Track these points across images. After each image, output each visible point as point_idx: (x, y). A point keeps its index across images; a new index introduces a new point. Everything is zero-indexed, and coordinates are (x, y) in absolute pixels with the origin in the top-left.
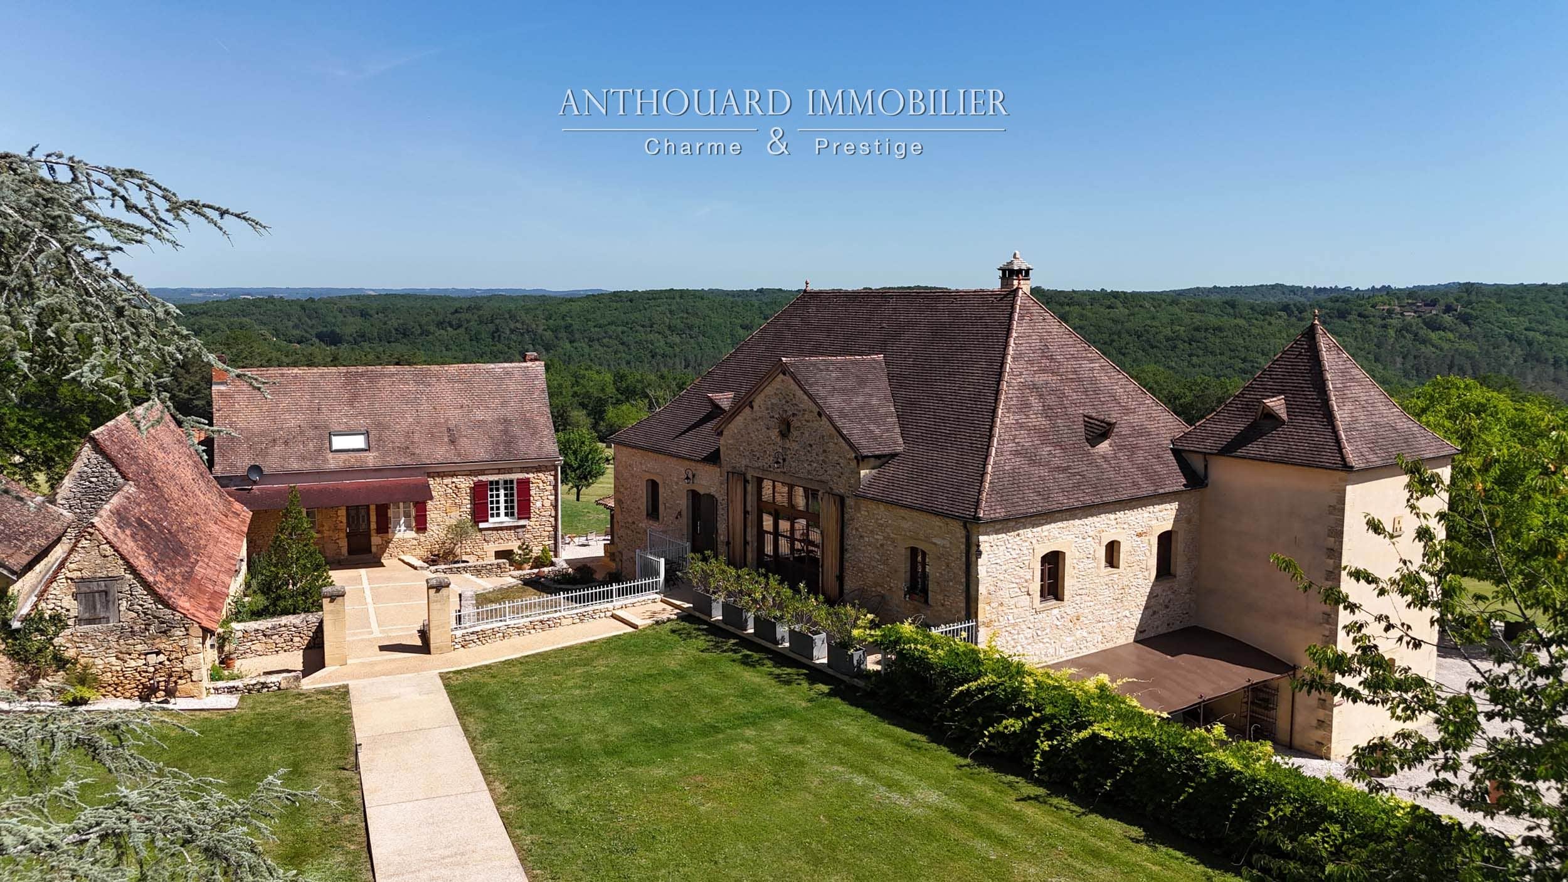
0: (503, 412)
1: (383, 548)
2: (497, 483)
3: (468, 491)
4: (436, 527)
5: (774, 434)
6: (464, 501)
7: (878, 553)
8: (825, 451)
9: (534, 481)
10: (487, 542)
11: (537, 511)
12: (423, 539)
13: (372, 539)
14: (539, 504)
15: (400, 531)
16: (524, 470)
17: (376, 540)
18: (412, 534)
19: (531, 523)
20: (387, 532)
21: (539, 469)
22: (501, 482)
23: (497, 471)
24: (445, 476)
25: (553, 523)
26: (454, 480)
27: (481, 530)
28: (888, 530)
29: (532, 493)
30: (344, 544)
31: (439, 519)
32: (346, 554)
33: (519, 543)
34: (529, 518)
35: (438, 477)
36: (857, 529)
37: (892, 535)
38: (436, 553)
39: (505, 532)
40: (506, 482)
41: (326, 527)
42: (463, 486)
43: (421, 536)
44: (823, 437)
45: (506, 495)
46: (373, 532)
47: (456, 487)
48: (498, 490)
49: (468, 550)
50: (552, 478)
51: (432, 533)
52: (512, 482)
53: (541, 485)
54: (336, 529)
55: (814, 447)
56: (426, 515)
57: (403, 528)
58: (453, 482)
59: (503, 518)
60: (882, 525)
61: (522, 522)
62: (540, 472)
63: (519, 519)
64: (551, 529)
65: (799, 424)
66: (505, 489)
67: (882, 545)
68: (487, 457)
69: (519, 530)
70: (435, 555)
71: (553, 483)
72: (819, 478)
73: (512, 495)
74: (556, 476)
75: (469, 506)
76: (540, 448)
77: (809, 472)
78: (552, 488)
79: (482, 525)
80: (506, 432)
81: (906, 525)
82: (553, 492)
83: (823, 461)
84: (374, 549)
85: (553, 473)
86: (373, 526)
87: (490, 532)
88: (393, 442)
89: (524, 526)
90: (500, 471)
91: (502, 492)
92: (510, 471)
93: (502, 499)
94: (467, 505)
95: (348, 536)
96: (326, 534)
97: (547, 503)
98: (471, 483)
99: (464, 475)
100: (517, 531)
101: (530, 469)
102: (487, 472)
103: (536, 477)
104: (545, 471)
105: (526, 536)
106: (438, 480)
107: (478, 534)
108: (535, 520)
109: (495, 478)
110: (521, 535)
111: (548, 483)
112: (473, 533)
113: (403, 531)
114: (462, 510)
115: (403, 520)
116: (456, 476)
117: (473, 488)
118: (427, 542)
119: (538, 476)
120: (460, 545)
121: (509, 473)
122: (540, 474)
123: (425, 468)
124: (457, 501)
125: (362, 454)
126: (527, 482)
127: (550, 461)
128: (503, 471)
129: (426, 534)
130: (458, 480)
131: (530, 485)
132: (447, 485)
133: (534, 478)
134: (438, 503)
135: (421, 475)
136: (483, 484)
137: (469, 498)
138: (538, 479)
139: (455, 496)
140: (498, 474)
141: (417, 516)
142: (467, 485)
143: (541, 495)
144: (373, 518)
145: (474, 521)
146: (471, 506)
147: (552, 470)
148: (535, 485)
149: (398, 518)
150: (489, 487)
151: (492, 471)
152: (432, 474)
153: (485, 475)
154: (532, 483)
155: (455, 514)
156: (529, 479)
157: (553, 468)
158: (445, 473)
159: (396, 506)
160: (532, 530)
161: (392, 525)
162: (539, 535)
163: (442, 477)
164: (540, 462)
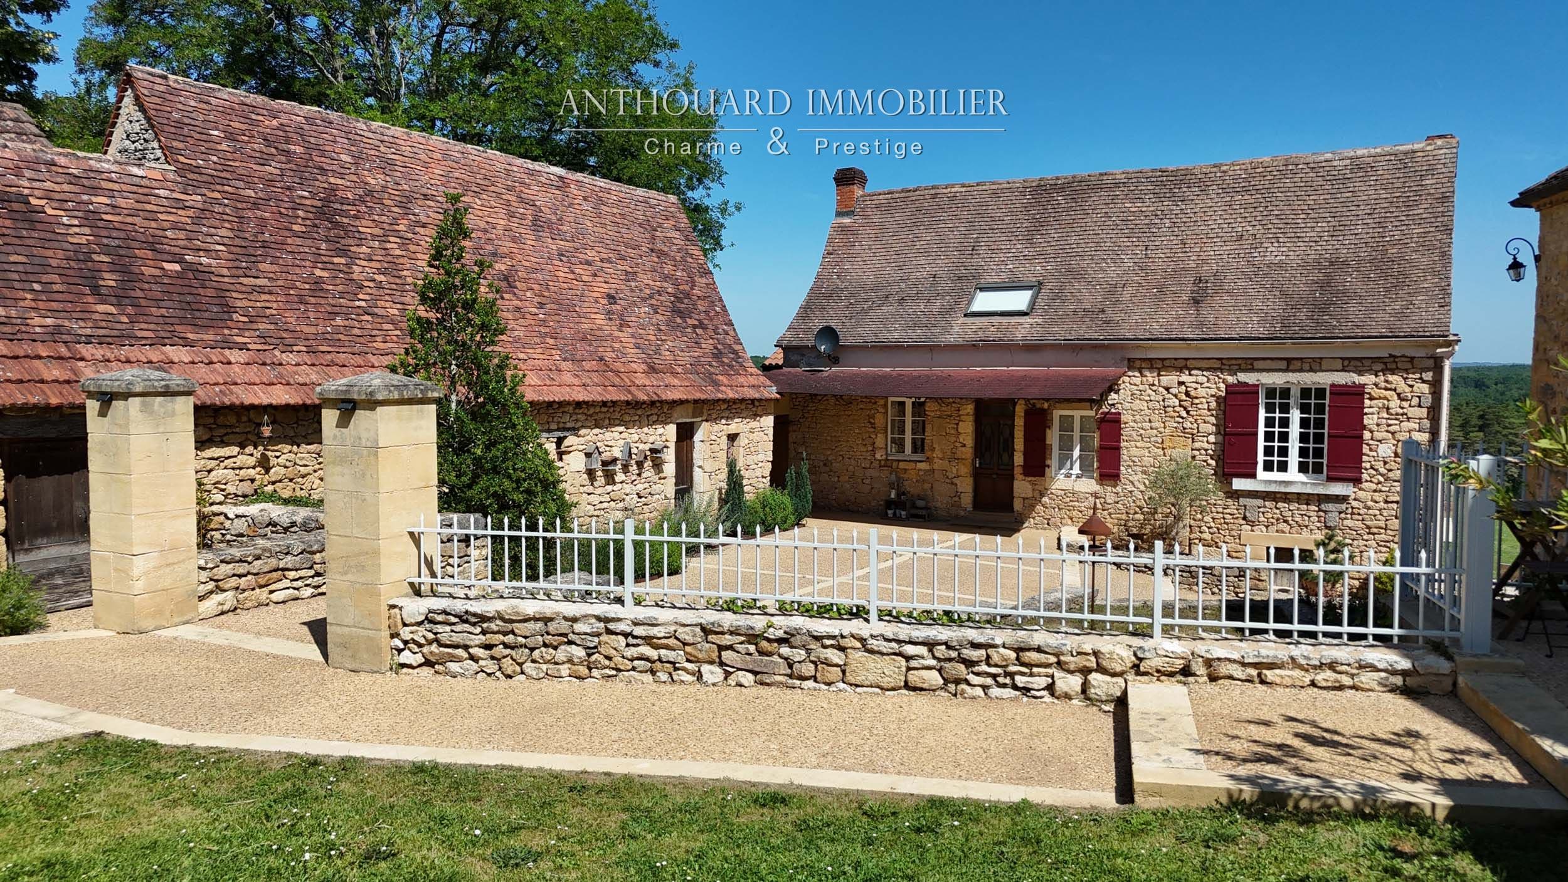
0: (1327, 248)
1: (1031, 504)
3: (1213, 405)
4: (1140, 476)
6: (1204, 427)
9: (1376, 392)
10: (1252, 524)
11: (1378, 465)
12: (1111, 498)
13: (1016, 483)
14: (1385, 449)
15: (1068, 476)
16: (1349, 364)
17: (1022, 486)
18: (1089, 485)
19: (1361, 494)
20: (1043, 474)
21: (1389, 365)
22: (1295, 392)
23: (1283, 364)
24: (1165, 368)
26: (1185, 378)
27: (1236, 495)
29: (1369, 421)
30: (966, 486)
31: (1147, 461)
32: (970, 508)
33: (1320, 536)
34: (1357, 481)
35: (1151, 368)
38: (1135, 531)
39: (1294, 506)
40: (1305, 392)
41: (937, 453)
42: (1202, 392)
43: (1110, 494)
45: (1304, 423)
46: (1018, 471)
47: (1187, 394)
48: (1285, 409)
49: (1207, 536)
50: (1425, 388)
51: (1130, 488)
52: (1320, 393)
53: (1395, 403)
54: (954, 458)
56: (1118, 448)
57: (1076, 470)
58: (1181, 383)
59: (1293, 474)
61: (1339, 489)
62: (1393, 371)
63: (1330, 479)
66: (1304, 409)
68: (1262, 331)
69: (1330, 507)
70: (1134, 536)
71: (1428, 400)
73: (1319, 424)
74: (1434, 386)
75: (1212, 439)
76: (1401, 315)
78: (1424, 412)
79: (1239, 484)
80: (1324, 285)
82: (1427, 424)
84: (1017, 505)
85: (1428, 376)
86: (1019, 459)
87: (1260, 502)
88: (1080, 301)
89: (1343, 499)
90: (1289, 364)
91: (1295, 416)
93: (1295, 430)
94: (1208, 441)
95: (977, 474)
96: (938, 464)
98: (1222, 386)
99: (1208, 369)
100: (1323, 507)
101: (1367, 363)
102: (1256, 365)
103: (1383, 385)
104: (1407, 371)
105: (1346, 522)
106: (1150, 377)
107: (1230, 502)
108: (1374, 486)
109: (1276, 379)
110: (1333, 518)
111: (1415, 401)
112: (1217, 498)
113: (1074, 477)
114: (1197, 445)
115: (1076, 453)
116: (1190, 370)
117: (1225, 398)
118: (1119, 506)
119: (1387, 381)
120: (1187, 521)
121: (1311, 370)
122: (1390, 378)
123: (1122, 347)
124: (1188, 425)
125: (1014, 320)
126: (1357, 393)
127: (1424, 346)
128: (1298, 364)
129: (1119, 489)
130: (1193, 379)
131: (1367, 402)
132: (1167, 389)
133: (1376, 385)
134: (1147, 425)
135: (1115, 365)
136: (1251, 392)
137: (1213, 420)
138: (1386, 389)
139: (1184, 414)
140: (1287, 370)
141: (1101, 447)
142: (1213, 391)
143: (1391, 429)
144: (1019, 444)
145: (1220, 472)
146: (1220, 438)
147: (1426, 369)
148: (1379, 403)
149: (1066, 446)
150: (1262, 401)
151: (1269, 361)
152: (1138, 364)
153: (1252, 370)
154: (1371, 399)
155: (1181, 451)
156: (1363, 386)
157: (1431, 363)
158: (1167, 363)
159: (1066, 424)
160: (1361, 512)
161: (1054, 462)
162: (1382, 524)
163: (1159, 370)
164: (1395, 347)
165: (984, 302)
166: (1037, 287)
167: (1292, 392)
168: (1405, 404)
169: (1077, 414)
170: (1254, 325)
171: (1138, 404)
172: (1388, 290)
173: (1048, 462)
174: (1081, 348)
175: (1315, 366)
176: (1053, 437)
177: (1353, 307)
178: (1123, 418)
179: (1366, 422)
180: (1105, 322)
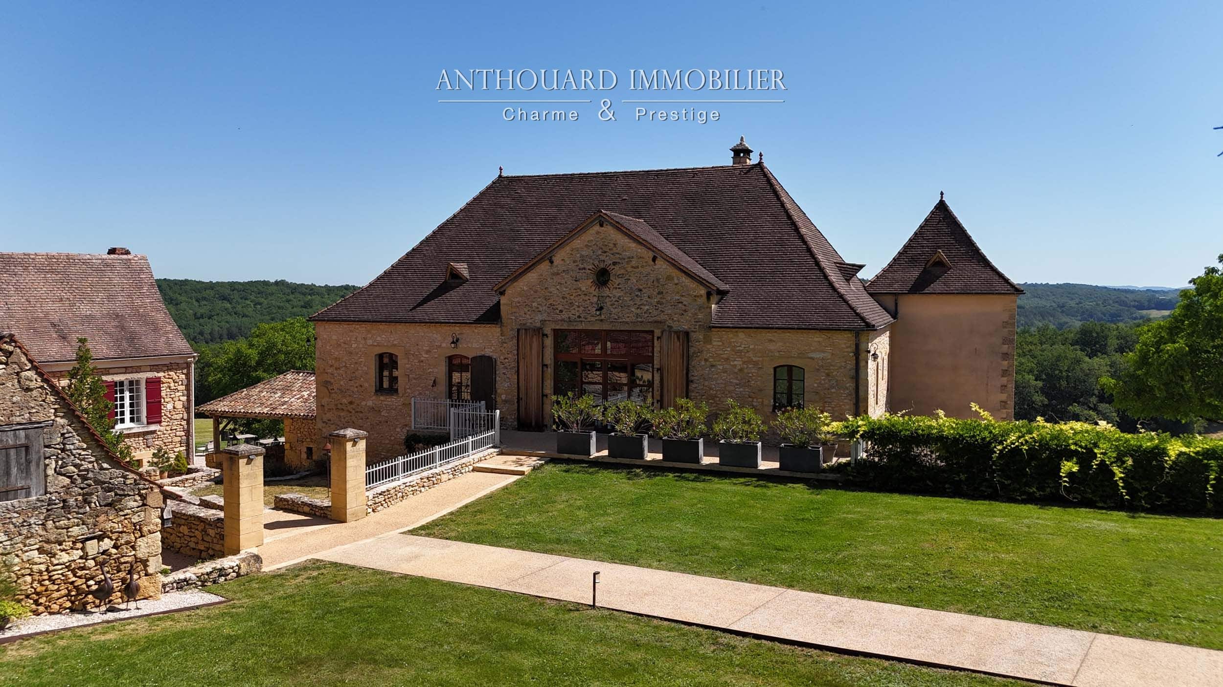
0: (109, 307)
2: (122, 384)
5: (586, 285)
7: (736, 378)
8: (660, 293)
9: (165, 380)
11: (168, 414)
14: (170, 406)
16: (152, 368)
19: (162, 428)
21: (169, 367)
22: (126, 383)
23: (124, 370)
25: (186, 427)
28: (751, 355)
29: (163, 394)
33: (152, 451)
34: (160, 422)
36: (706, 360)
37: (754, 359)
39: (132, 440)
40: (131, 383)
44: (658, 280)
45: (131, 398)
48: (122, 392)
50: (184, 376)
52: (140, 383)
53: (172, 385)
55: (644, 291)
59: (128, 424)
60: (741, 351)
61: (153, 428)
62: (171, 370)
63: (149, 423)
64: (183, 434)
65: (622, 271)
66: (131, 391)
67: (741, 370)
68: (113, 354)
69: (149, 437)
71: (185, 382)
72: (651, 320)
73: (138, 397)
74: (188, 376)
76: (168, 344)
77: (637, 315)
78: (183, 387)
80: (122, 328)
81: (772, 347)
82: (185, 392)
83: (658, 302)
85: (185, 371)
89: (154, 432)
90: (127, 370)
91: (127, 394)
92: (138, 370)
93: (127, 402)
97: (179, 405)
100: (146, 437)
101: (160, 367)
102: (111, 371)
103: (167, 376)
104: (176, 369)
105: (156, 443)
108: (166, 424)
109: (118, 378)
110: (151, 442)
111: (180, 383)
121: (137, 372)
122: (171, 373)
126: (158, 381)
127: (183, 358)
128: (132, 370)
131: (162, 385)
133: (164, 377)
136: (111, 385)
138: (169, 378)
140: (125, 373)
143: (172, 396)
147: (184, 369)
148: (166, 385)
151: (117, 369)
153: (109, 374)
154: (164, 383)
156: (160, 378)
157: (185, 365)
160: (162, 436)
162: (170, 440)
164: (169, 359)
168: (176, 384)
177: (145, 340)
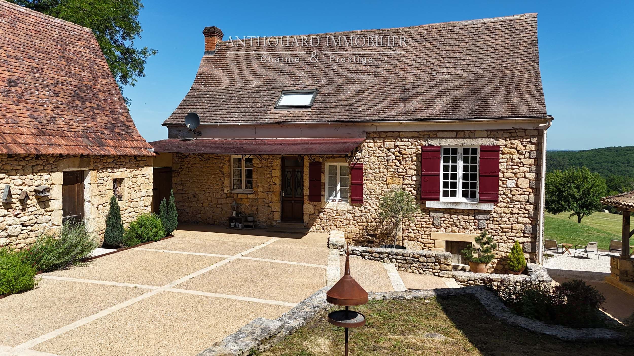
0: (472, 70)
1: (314, 217)
2: (454, 151)
3: (415, 158)
4: (374, 200)
6: (410, 172)
9: (506, 150)
10: (437, 227)
11: (508, 192)
12: (358, 213)
13: (305, 205)
14: (511, 184)
15: (334, 201)
16: (490, 134)
17: (308, 208)
18: (345, 206)
19: (498, 209)
20: (320, 200)
21: (512, 134)
22: (460, 150)
23: (454, 134)
24: (387, 137)
25: (532, 212)
26: (398, 143)
27: (428, 211)
29: (502, 167)
30: (277, 208)
31: (378, 191)
32: (279, 220)
33: (477, 234)
34: (495, 202)
35: (379, 138)
38: (372, 232)
39: (461, 217)
40: (466, 151)
41: (260, 189)
42: (408, 151)
43: (357, 211)
45: (465, 168)
46: (306, 198)
47: (400, 152)
48: (455, 160)
49: (412, 235)
50: (533, 147)
51: (368, 207)
52: (474, 151)
53: (516, 156)
54: (269, 191)
56: (362, 185)
57: (338, 197)
58: (396, 146)
59: (459, 198)
61: (485, 206)
62: (515, 137)
63: (481, 201)
64: (528, 221)
66: (465, 160)
68: (442, 115)
69: (481, 217)
70: (371, 235)
71: (534, 154)
73: (474, 169)
74: (539, 146)
75: (414, 178)
76: (517, 105)
78: (532, 161)
79: (430, 204)
80: (473, 90)
82: (534, 168)
84: (306, 218)
85: (534, 140)
86: (306, 191)
87: (441, 215)
88: (339, 100)
89: (488, 212)
90: (457, 134)
91: (460, 164)
93: (460, 173)
94: (412, 180)
95: (283, 201)
96: (261, 195)
97: (524, 183)
98: (420, 147)
99: (411, 138)
100: (477, 217)
101: (500, 133)
102: (439, 135)
103: (509, 145)
104: (522, 137)
105: (490, 226)
106: (379, 143)
107: (425, 215)
108: (505, 205)
109: (449, 143)
110: (483, 223)
111: (527, 155)
112: (418, 213)
113: (337, 201)
114: (406, 182)
115: (338, 187)
116: (401, 138)
117: (421, 154)
118: (363, 218)
119: (511, 144)
120: (401, 226)
121: (470, 137)
122: (514, 141)
123: (363, 126)
124: (400, 170)
125: (302, 110)
126: (495, 150)
127: (531, 122)
128: (462, 134)
129: (362, 208)
130: (403, 143)
131: (501, 156)
132: (389, 150)
133: (506, 146)
134: (377, 171)
135: (359, 136)
136: (435, 150)
137: (414, 167)
138: (511, 148)
139: (398, 164)
140: (455, 138)
141: (352, 184)
142: (414, 151)
143: (514, 171)
144: (306, 182)
145: (419, 197)
146: (419, 178)
147: (534, 136)
148: (507, 156)
149: (333, 184)
150: (442, 155)
151: (446, 133)
152: (372, 135)
153: (436, 138)
154: (503, 154)
155: (397, 186)
156: (499, 146)
157: (536, 132)
158: (388, 134)
159: (333, 170)
160: (499, 219)
161: (326, 193)
162: (509, 226)
163: (384, 138)
164: (516, 124)
165: (286, 100)
166: (315, 92)
167: (458, 151)
168: (522, 157)
169: (338, 165)
170: (436, 112)
171: (372, 159)
172: (508, 92)
173: (322, 193)
174: (340, 126)
175: (472, 135)
176: (325, 178)
177: (491, 101)
178: (364, 167)
179: (500, 167)
180: (353, 111)
